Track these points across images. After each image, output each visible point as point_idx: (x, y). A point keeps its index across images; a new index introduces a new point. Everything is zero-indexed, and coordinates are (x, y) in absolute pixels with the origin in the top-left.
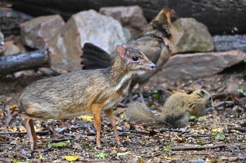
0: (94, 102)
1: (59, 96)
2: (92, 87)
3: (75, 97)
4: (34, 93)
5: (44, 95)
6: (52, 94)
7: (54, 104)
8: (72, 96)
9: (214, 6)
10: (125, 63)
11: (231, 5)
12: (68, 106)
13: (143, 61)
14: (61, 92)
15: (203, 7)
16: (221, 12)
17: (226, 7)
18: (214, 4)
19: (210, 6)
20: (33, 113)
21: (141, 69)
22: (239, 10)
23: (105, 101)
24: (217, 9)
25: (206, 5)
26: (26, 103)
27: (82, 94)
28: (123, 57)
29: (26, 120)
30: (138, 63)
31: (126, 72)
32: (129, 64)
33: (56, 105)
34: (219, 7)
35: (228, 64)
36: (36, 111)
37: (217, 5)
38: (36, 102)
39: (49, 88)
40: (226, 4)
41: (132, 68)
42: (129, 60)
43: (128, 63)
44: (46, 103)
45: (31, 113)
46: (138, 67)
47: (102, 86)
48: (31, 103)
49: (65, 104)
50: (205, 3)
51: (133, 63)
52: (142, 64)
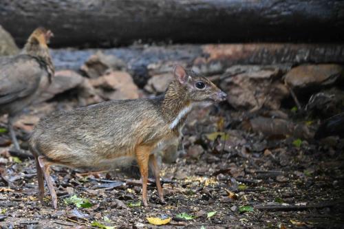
0: (142, 144)
1: (94, 135)
2: (140, 123)
3: (116, 136)
4: (59, 130)
5: (73, 133)
6: (84, 132)
7: (88, 145)
8: (112, 136)
9: (19, 9)
10: (186, 90)
11: (43, 9)
12: (107, 149)
13: (210, 88)
14: (97, 130)
15: (3, 10)
16: (29, 17)
17: (36, 11)
18: (19, 6)
19: (13, 8)
20: (59, 157)
21: (207, 99)
22: (54, 15)
23: (156, 142)
24: (23, 13)
25: (6, 8)
26: (48, 144)
27: (127, 132)
28: (182, 82)
29: (46, 167)
30: (204, 91)
31: (187, 103)
32: (193, 92)
33: (91, 147)
34: (27, 11)
35: (60, 89)
36: (63, 154)
37: (23, 8)
38: (62, 142)
39: (79, 124)
40: (37, 7)
41: (196, 98)
42: (192, 88)
43: (190, 90)
44: (77, 144)
45: (55, 158)
46: (204, 96)
47: (154, 122)
48: (55, 143)
49: (103, 146)
50: (6, 4)
51: (197, 91)
52: (209, 93)
